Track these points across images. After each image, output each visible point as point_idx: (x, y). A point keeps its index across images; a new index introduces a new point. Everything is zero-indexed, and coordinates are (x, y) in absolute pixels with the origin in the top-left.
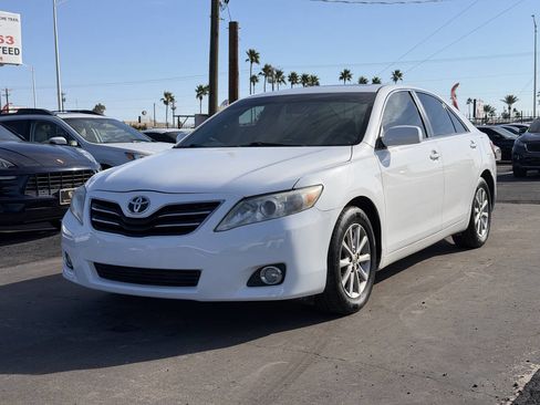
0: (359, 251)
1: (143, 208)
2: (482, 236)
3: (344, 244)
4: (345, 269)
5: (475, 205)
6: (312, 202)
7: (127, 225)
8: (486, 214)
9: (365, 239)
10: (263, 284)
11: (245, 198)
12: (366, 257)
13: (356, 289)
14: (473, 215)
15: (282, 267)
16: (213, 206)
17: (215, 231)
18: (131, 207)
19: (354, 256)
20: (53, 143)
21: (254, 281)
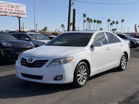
0: (83, 72)
1: (31, 61)
2: (124, 68)
3: (79, 71)
4: (79, 77)
5: (121, 60)
6: (70, 61)
7: (28, 65)
8: (125, 62)
9: (86, 69)
10: (57, 80)
11: (54, 60)
12: (86, 74)
13: (82, 81)
14: (121, 63)
15: (62, 76)
16: (47, 61)
17: (47, 67)
18: (29, 60)
19: (82, 74)
20: (26, 40)
21: (55, 79)
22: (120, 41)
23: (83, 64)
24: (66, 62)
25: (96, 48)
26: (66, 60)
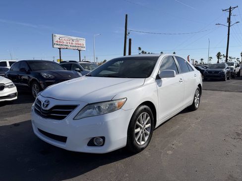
0: (145, 123)
2: (197, 106)
4: (138, 133)
5: (195, 96)
6: (120, 106)
8: (198, 98)
9: (149, 118)
10: (94, 145)
11: (89, 104)
12: (149, 125)
13: (143, 140)
14: (194, 99)
15: (103, 138)
16: (74, 107)
17: (74, 119)
19: (142, 126)
21: (91, 143)
22: (193, 70)
23: (145, 110)
24: (112, 109)
25: (164, 80)
26: (112, 104)
